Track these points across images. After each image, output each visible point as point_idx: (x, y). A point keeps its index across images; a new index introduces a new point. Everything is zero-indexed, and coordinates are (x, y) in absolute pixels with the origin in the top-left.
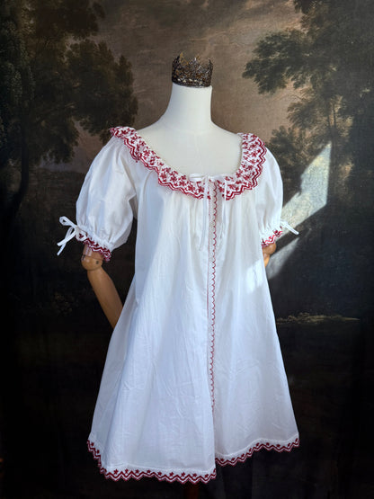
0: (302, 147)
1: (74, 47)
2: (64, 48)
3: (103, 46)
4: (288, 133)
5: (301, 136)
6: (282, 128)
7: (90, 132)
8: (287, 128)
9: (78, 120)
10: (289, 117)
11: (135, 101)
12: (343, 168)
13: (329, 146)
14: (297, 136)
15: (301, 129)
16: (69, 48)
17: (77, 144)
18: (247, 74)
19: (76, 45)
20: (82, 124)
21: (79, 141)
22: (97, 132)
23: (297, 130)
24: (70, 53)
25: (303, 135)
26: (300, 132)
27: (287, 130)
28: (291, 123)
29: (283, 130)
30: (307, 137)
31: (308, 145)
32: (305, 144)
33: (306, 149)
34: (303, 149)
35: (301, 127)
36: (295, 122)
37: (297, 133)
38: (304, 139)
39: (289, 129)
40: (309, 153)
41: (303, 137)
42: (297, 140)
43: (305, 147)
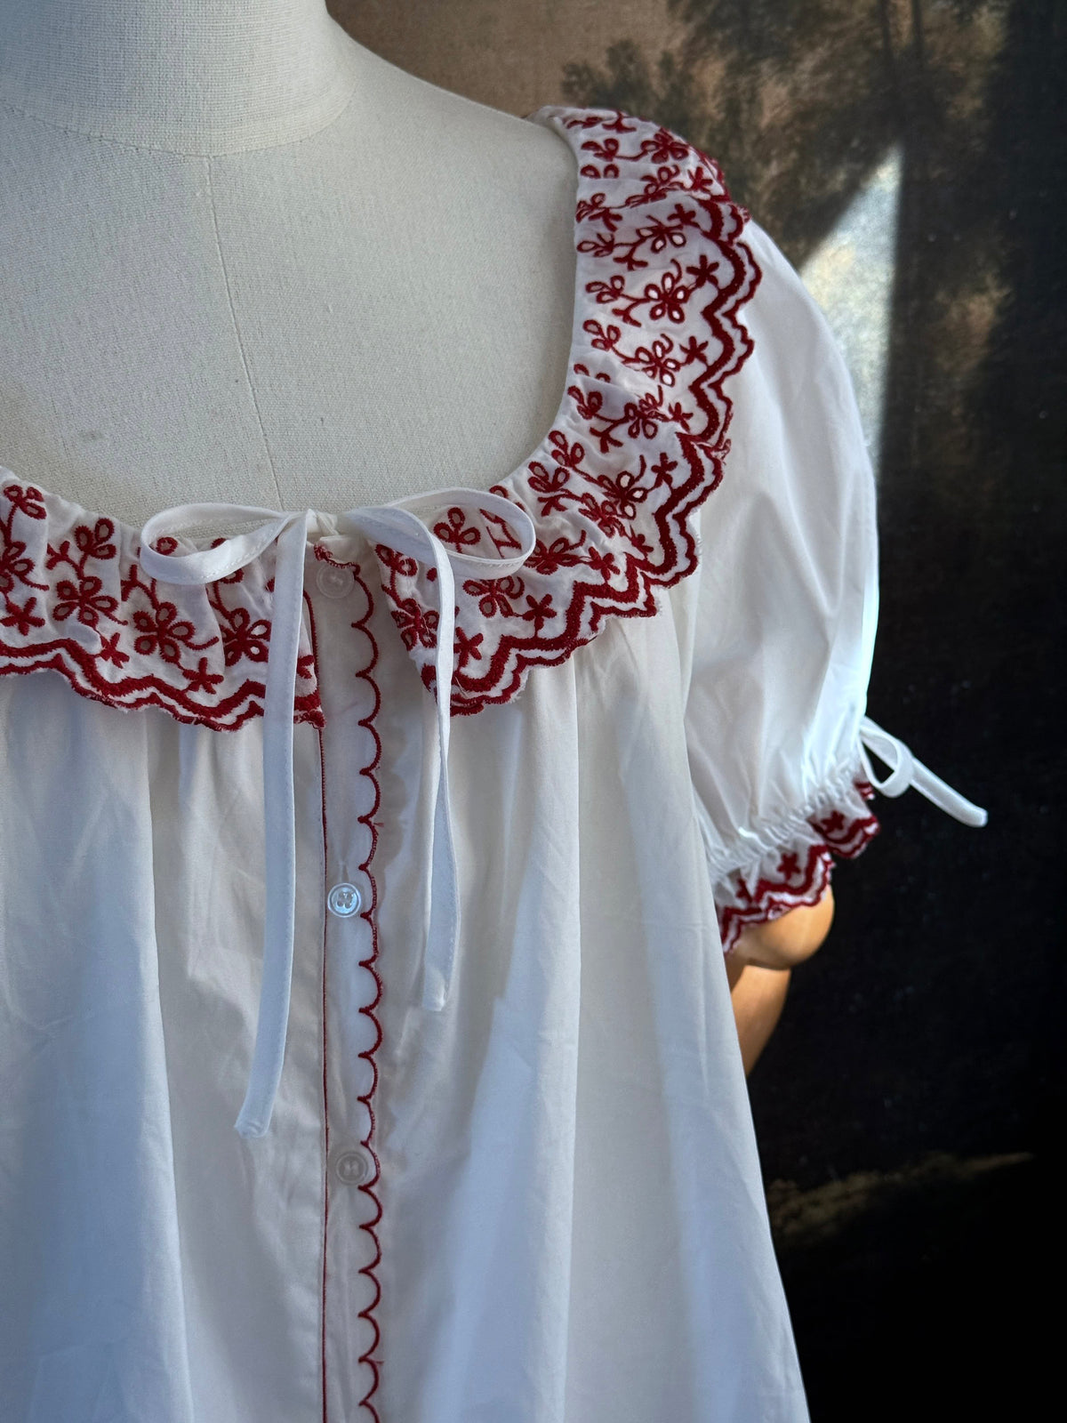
5: (732, 108)
6: (619, 53)
8: (652, 56)
12: (955, 313)
13: (887, 179)
14: (712, 108)
15: (734, 69)
23: (712, 73)
25: (745, 106)
26: (728, 85)
27: (654, 68)
28: (678, 23)
29: (632, 67)
30: (765, 120)
31: (774, 169)
32: (758, 165)
33: (766, 197)
34: (747, 197)
35: (733, 55)
36: (699, 19)
37: (710, 90)
38: (754, 137)
39: (666, 62)
40: (779, 224)
41: (744, 116)
42: (711, 138)
43: (759, 187)
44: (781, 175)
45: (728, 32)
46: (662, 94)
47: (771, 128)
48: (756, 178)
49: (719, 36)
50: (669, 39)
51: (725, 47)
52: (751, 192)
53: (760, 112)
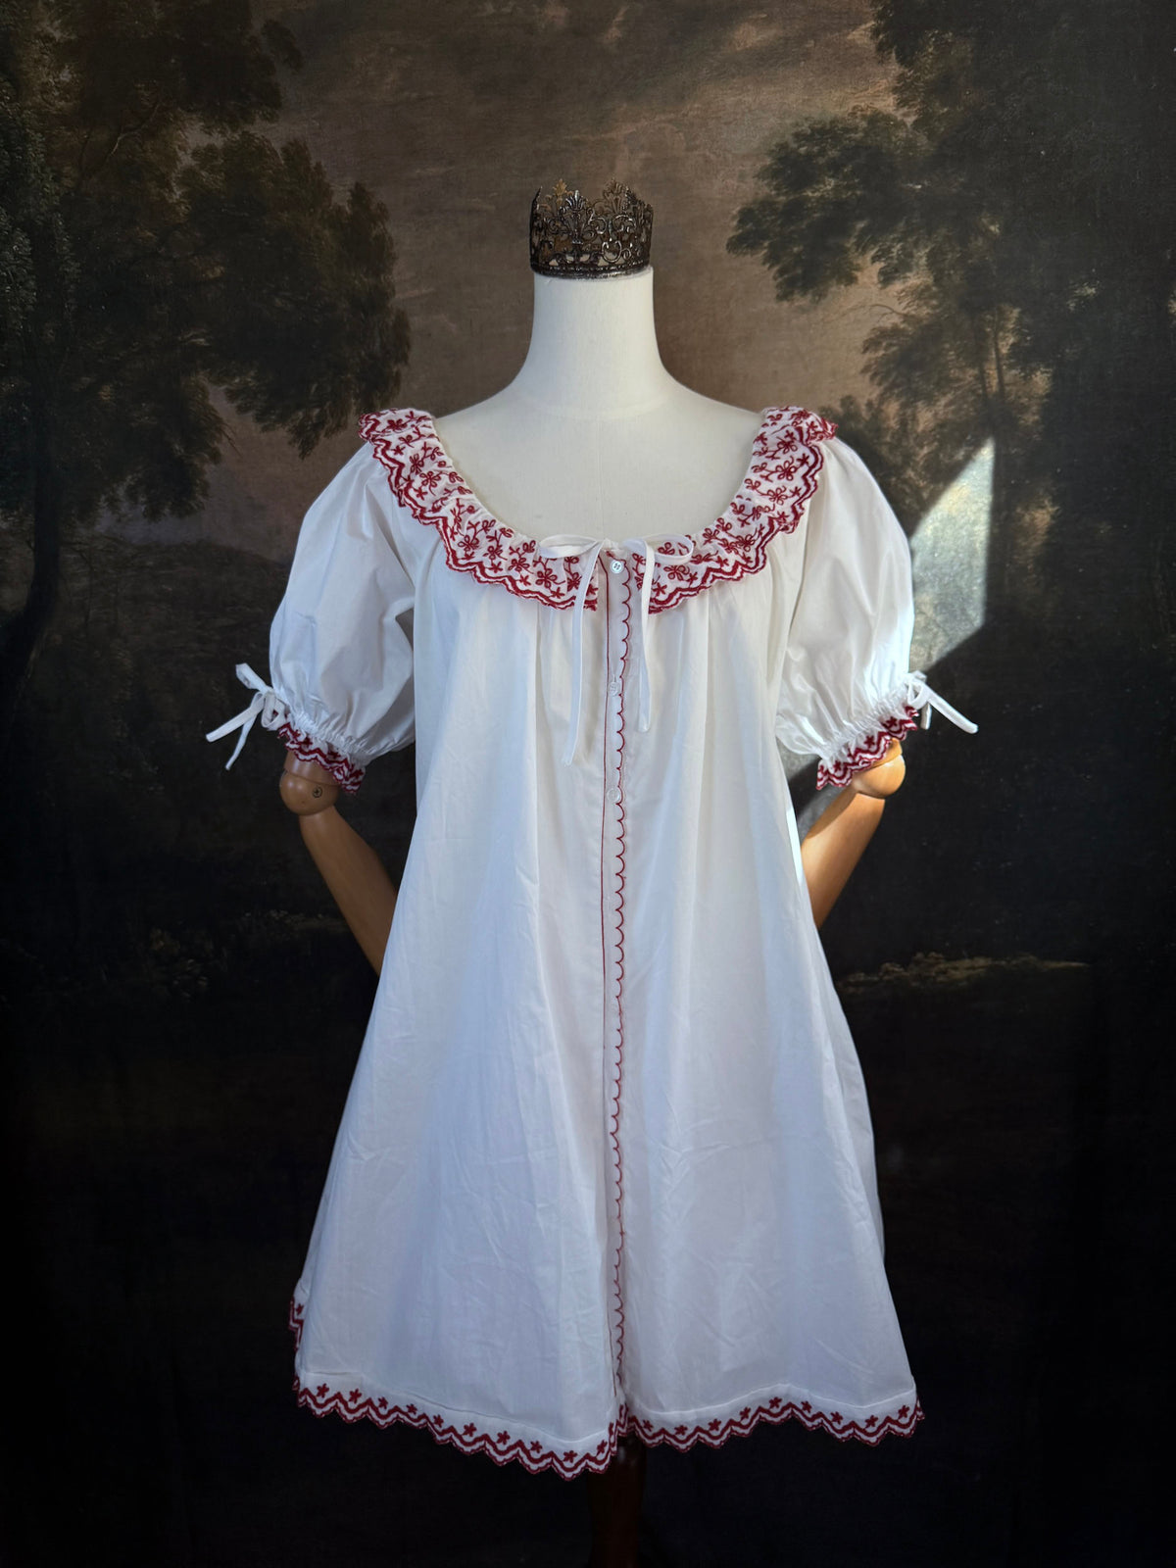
0: (908, 458)
1: (206, 155)
2: (172, 159)
3: (296, 153)
4: (865, 414)
5: (903, 423)
6: (847, 401)
7: (259, 419)
8: (862, 402)
9: (218, 381)
10: (865, 370)
11: (402, 323)
12: (1026, 518)
14: (893, 423)
15: (904, 406)
16: (186, 160)
17: (216, 457)
18: (741, 243)
19: (211, 148)
20: (232, 395)
21: (223, 448)
22: (283, 419)
23: (892, 408)
24: (190, 174)
25: (910, 422)
26: (901, 413)
27: (863, 407)
28: (875, 387)
29: (852, 407)
30: (920, 428)
31: (926, 450)
32: (917, 449)
33: (921, 463)
34: (912, 464)
35: (903, 400)
36: (885, 384)
37: (892, 416)
38: (914, 435)
39: (870, 404)
40: (928, 476)
41: (909, 427)
42: (893, 437)
43: (918, 459)
44: (929, 453)
45: (901, 389)
46: (867, 418)
47: (923, 431)
48: (916, 455)
49: (896, 391)
50: (870, 394)
51: (899, 396)
52: (914, 461)
53: (918, 424)
